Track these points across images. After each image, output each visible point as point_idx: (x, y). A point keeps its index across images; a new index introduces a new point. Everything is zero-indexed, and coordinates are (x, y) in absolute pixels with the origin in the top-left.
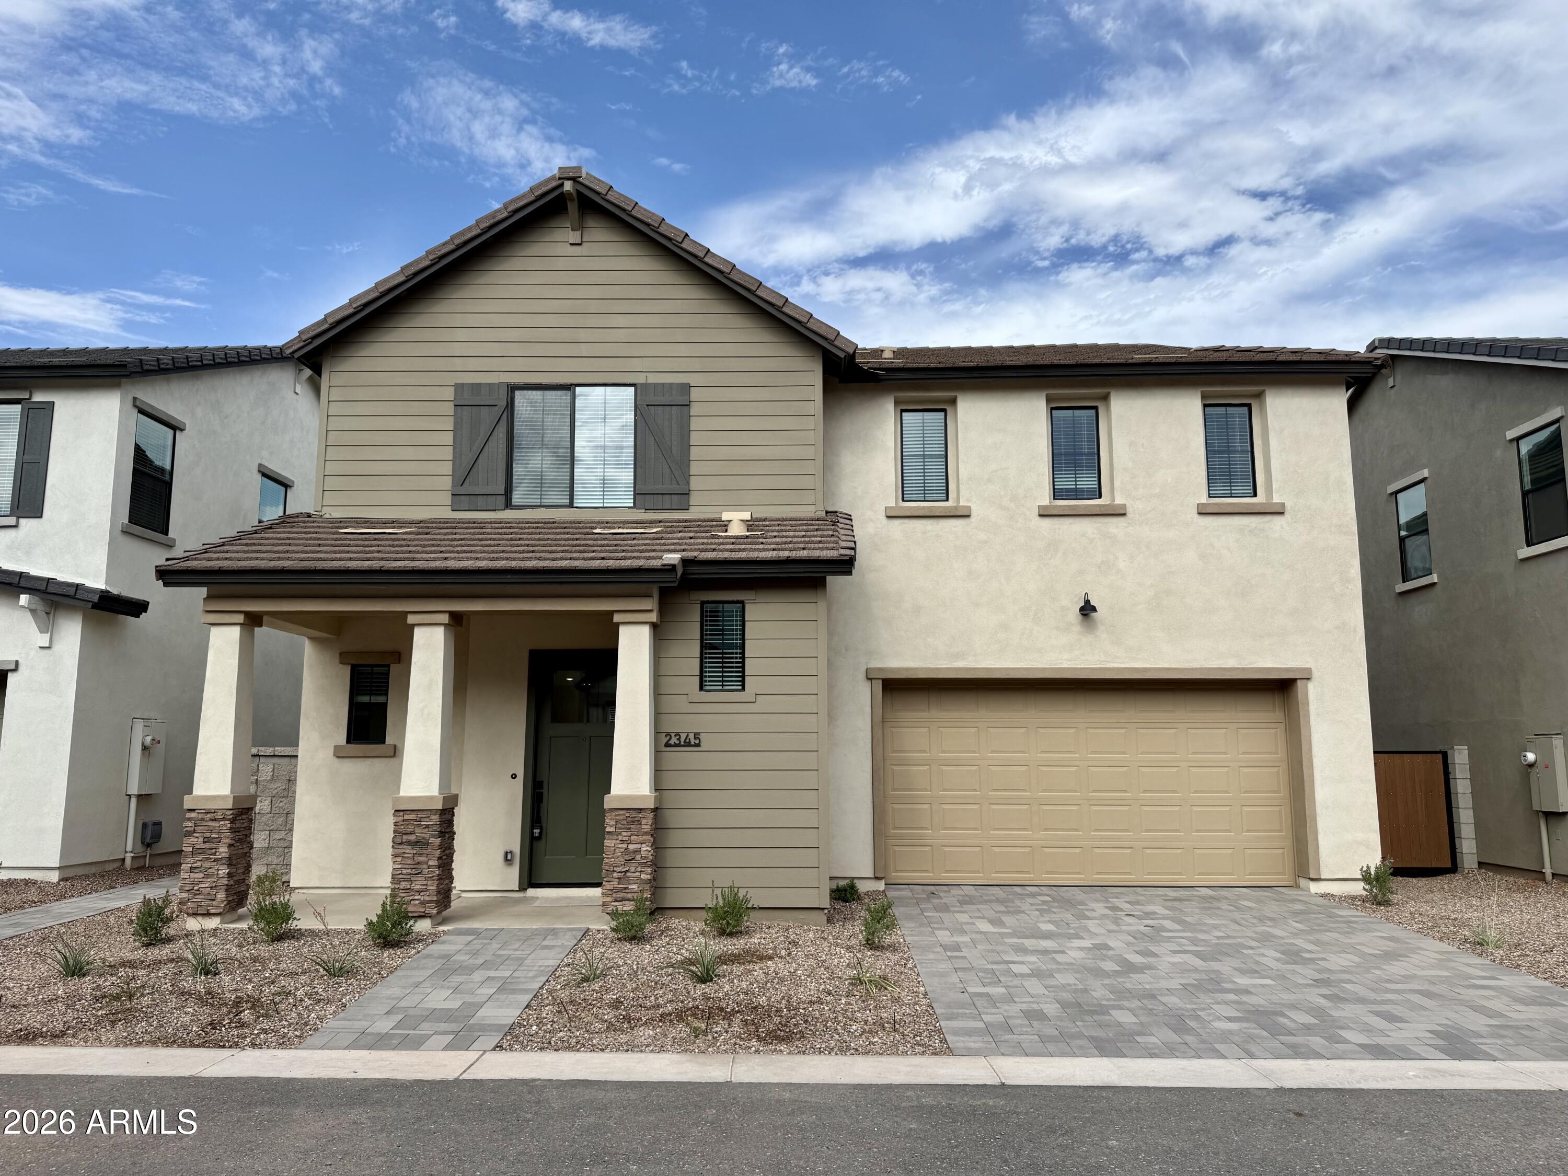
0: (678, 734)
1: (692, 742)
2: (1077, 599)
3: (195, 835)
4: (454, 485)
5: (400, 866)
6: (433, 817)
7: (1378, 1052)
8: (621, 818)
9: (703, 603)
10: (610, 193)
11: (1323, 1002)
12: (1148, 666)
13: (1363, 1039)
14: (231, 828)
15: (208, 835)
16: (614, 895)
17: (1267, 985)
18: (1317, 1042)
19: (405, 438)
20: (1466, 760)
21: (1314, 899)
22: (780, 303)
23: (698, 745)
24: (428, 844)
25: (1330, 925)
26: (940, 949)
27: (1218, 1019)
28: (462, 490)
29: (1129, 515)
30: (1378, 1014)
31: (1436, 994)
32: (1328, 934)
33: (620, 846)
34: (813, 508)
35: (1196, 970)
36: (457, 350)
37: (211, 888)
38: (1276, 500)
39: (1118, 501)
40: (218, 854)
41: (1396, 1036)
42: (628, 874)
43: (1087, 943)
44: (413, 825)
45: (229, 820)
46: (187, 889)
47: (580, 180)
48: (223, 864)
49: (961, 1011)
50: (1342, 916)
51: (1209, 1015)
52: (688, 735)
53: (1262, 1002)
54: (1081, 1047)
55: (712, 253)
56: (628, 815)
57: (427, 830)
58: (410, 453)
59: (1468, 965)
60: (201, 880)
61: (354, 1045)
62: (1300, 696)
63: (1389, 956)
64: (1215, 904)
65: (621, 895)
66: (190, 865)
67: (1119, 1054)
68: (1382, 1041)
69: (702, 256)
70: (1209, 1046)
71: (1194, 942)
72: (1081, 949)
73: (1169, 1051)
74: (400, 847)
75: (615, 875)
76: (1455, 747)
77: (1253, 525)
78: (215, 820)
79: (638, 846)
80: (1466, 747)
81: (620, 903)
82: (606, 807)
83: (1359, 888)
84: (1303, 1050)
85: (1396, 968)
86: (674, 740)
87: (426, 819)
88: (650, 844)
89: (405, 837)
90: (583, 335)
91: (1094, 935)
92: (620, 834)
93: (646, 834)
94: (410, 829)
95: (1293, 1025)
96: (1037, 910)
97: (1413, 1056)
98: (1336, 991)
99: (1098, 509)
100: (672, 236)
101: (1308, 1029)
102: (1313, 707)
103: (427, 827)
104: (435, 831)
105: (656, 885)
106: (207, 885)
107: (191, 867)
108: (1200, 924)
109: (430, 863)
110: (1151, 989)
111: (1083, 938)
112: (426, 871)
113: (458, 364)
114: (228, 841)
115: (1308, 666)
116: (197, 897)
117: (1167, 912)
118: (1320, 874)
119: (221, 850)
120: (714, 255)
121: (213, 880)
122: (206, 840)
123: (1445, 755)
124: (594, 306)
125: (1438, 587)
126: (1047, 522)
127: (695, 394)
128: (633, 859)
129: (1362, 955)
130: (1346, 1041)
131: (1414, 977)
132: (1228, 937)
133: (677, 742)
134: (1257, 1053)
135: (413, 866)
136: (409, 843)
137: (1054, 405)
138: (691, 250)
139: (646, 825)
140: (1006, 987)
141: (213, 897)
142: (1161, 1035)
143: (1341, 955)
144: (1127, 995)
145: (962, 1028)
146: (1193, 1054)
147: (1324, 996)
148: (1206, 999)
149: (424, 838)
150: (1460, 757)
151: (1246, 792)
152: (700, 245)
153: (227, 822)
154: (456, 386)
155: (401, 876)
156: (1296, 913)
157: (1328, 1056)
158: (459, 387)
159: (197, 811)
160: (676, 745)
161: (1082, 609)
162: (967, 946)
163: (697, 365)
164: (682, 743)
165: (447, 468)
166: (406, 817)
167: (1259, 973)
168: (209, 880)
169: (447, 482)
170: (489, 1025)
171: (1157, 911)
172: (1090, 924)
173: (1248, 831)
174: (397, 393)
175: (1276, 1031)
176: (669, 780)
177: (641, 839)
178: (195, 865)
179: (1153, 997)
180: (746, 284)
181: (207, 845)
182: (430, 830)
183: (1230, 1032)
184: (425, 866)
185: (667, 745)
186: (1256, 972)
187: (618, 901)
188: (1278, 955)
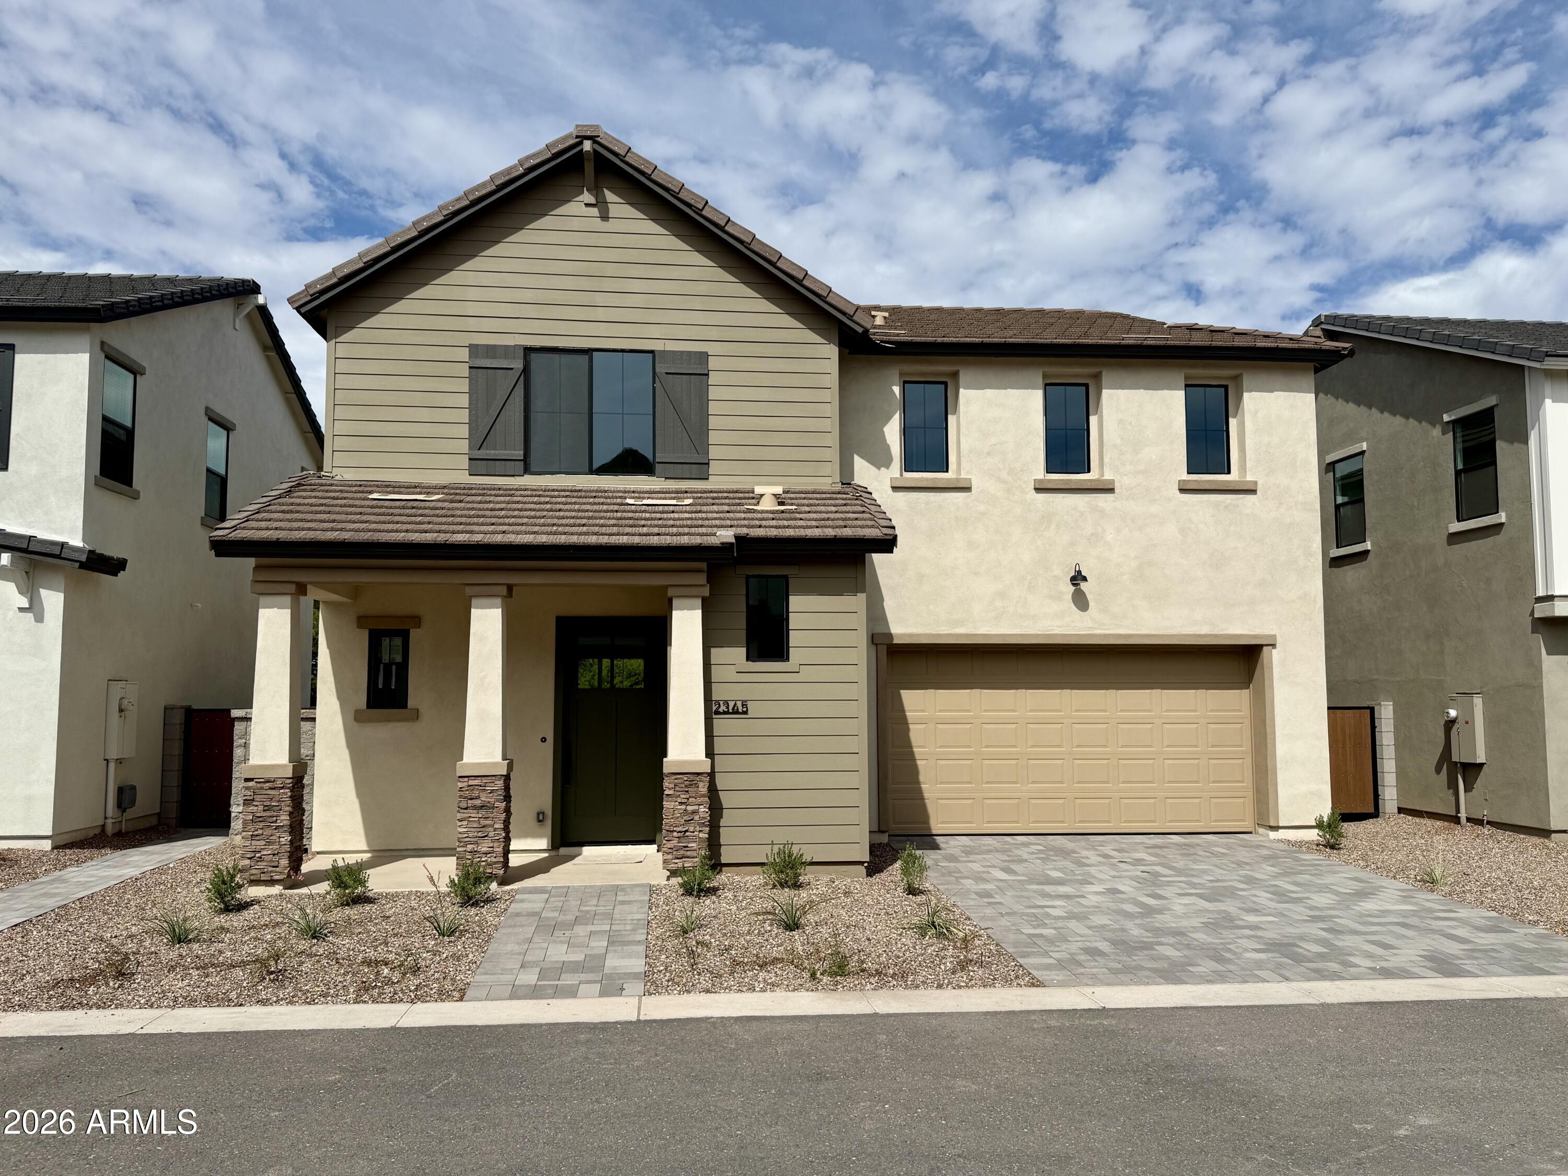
0: (726, 703)
1: (739, 711)
2: (1067, 569)
3: (254, 803)
4: (470, 448)
5: (466, 830)
6: (498, 782)
7: (1387, 974)
8: (680, 781)
9: (748, 577)
10: (629, 154)
11: (1324, 934)
12: (1131, 632)
13: (1368, 963)
14: (291, 797)
15: (268, 803)
16: (675, 853)
17: (1273, 922)
18: (1334, 966)
19: (417, 399)
20: (1391, 715)
21: (1274, 844)
22: (800, 276)
23: (746, 713)
24: (493, 808)
25: (1300, 868)
26: (974, 896)
27: (1246, 950)
28: (482, 454)
29: (1116, 490)
30: (1373, 943)
31: (1411, 925)
32: (1302, 876)
33: (679, 807)
34: (830, 480)
35: (1207, 911)
36: (471, 309)
37: (274, 855)
38: (1249, 478)
39: (1108, 476)
40: (278, 821)
41: (1394, 962)
42: (687, 834)
43: (1099, 888)
44: (478, 789)
45: (289, 788)
46: (249, 856)
47: (598, 139)
48: (285, 831)
49: (1029, 950)
50: (1306, 860)
51: (1237, 947)
52: (735, 704)
53: (1275, 936)
54: (1148, 977)
55: (732, 222)
56: (686, 779)
57: (492, 795)
58: (424, 415)
59: (1427, 900)
60: (263, 847)
61: (513, 996)
62: (1265, 660)
63: (1362, 895)
64: (1192, 851)
65: (682, 852)
66: (251, 833)
67: (1178, 981)
68: (1384, 964)
69: (723, 225)
70: (1250, 972)
71: (1193, 885)
72: (1097, 893)
73: (1220, 978)
74: (465, 811)
75: (675, 834)
76: (1382, 703)
77: (1228, 501)
78: (274, 788)
79: (696, 807)
80: (1391, 703)
81: (681, 860)
82: (665, 771)
83: (1313, 835)
84: (1326, 973)
85: (1369, 905)
86: (723, 708)
87: (490, 785)
88: (708, 806)
89: (470, 802)
90: (599, 299)
91: (1101, 881)
92: (679, 796)
93: (703, 796)
94: (476, 793)
95: (1309, 954)
96: (1038, 858)
97: (1415, 976)
98: (1330, 925)
99: (1089, 484)
100: (692, 202)
101: (1322, 957)
102: (1277, 671)
103: (492, 792)
104: (500, 795)
105: (714, 843)
106: (269, 852)
107: (252, 835)
108: (1187, 869)
109: (496, 826)
110: (1176, 927)
111: (1093, 884)
112: (491, 834)
113: (472, 324)
114: (288, 809)
115: (1272, 633)
116: (259, 864)
117: (1153, 859)
118: (1278, 822)
119: (282, 818)
120: (734, 224)
121: (275, 847)
122: (266, 808)
123: (1372, 710)
124: (610, 269)
125: (1371, 555)
126: (1042, 497)
127: (713, 363)
128: (692, 820)
129: (1338, 893)
130: (1356, 966)
131: (1388, 911)
132: (1218, 881)
133: (726, 710)
134: (1292, 977)
135: (479, 830)
136: (475, 807)
137: (1048, 382)
138: (712, 218)
139: (703, 788)
140: (1055, 928)
141: (276, 864)
142: (1206, 966)
143: (1321, 894)
144: (1161, 932)
145: (1040, 964)
146: (1240, 979)
147: (1322, 929)
148: (1228, 935)
149: (489, 802)
150: (1386, 713)
151: (1213, 746)
152: (721, 213)
153: (288, 790)
154: (471, 347)
155: (467, 839)
156: (1266, 858)
157: (1348, 977)
158: (474, 350)
159: (255, 780)
160: (724, 713)
161: (1073, 579)
162: (997, 893)
163: (714, 334)
164: (731, 711)
165: (464, 431)
166: (471, 782)
167: (1259, 911)
168: (271, 847)
169: (464, 446)
170: (625, 974)
171: (1145, 858)
172: (1092, 870)
173: (1214, 782)
174: (408, 352)
175: (1299, 959)
176: (720, 745)
177: (700, 800)
178: (256, 833)
179: (1182, 934)
180: (767, 255)
181: (268, 814)
182: (495, 794)
183: (1261, 961)
184: (491, 829)
185: (717, 713)
186: (1257, 911)
187: (678, 858)
188: (1270, 896)
